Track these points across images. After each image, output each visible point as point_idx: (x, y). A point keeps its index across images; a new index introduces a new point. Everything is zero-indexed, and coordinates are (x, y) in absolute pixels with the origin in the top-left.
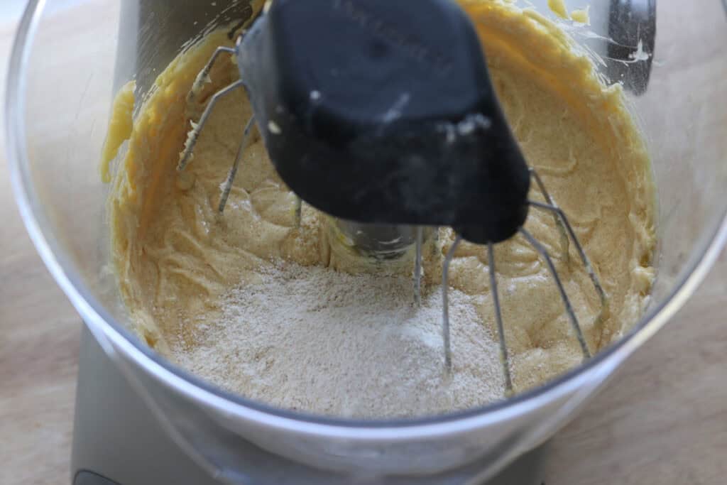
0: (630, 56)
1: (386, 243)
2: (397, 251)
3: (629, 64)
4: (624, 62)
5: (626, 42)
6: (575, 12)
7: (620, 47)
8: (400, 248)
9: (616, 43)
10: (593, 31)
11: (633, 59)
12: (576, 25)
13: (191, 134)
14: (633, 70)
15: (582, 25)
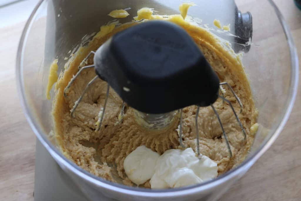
0: (246, 43)
1: (157, 118)
2: (161, 121)
3: (246, 46)
4: (244, 45)
5: (244, 38)
6: (224, 26)
7: (242, 40)
8: (163, 119)
9: (240, 38)
10: (231, 33)
11: (247, 44)
12: (225, 31)
13: (72, 79)
14: (247, 48)
15: (227, 31)
